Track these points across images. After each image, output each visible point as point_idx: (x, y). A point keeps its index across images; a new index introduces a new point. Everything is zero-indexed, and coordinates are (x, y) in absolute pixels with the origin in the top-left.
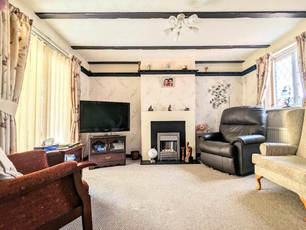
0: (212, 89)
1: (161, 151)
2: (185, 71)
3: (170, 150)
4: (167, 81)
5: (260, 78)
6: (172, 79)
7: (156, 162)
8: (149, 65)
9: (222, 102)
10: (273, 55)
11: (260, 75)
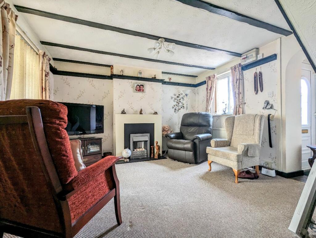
0: (174, 96)
1: (133, 150)
2: (154, 80)
3: (141, 149)
4: (138, 87)
5: (209, 91)
6: (143, 86)
7: (129, 161)
8: (122, 70)
9: (181, 107)
10: (217, 76)
11: (208, 89)
